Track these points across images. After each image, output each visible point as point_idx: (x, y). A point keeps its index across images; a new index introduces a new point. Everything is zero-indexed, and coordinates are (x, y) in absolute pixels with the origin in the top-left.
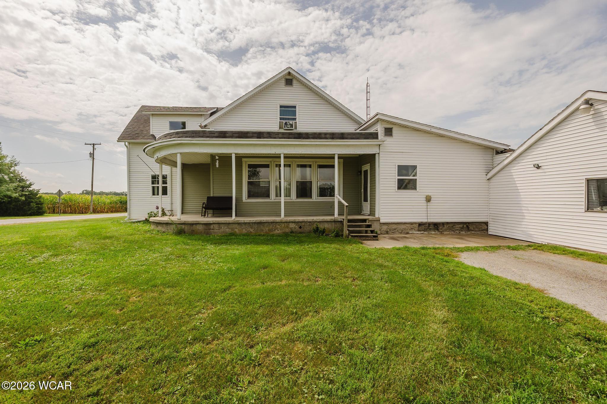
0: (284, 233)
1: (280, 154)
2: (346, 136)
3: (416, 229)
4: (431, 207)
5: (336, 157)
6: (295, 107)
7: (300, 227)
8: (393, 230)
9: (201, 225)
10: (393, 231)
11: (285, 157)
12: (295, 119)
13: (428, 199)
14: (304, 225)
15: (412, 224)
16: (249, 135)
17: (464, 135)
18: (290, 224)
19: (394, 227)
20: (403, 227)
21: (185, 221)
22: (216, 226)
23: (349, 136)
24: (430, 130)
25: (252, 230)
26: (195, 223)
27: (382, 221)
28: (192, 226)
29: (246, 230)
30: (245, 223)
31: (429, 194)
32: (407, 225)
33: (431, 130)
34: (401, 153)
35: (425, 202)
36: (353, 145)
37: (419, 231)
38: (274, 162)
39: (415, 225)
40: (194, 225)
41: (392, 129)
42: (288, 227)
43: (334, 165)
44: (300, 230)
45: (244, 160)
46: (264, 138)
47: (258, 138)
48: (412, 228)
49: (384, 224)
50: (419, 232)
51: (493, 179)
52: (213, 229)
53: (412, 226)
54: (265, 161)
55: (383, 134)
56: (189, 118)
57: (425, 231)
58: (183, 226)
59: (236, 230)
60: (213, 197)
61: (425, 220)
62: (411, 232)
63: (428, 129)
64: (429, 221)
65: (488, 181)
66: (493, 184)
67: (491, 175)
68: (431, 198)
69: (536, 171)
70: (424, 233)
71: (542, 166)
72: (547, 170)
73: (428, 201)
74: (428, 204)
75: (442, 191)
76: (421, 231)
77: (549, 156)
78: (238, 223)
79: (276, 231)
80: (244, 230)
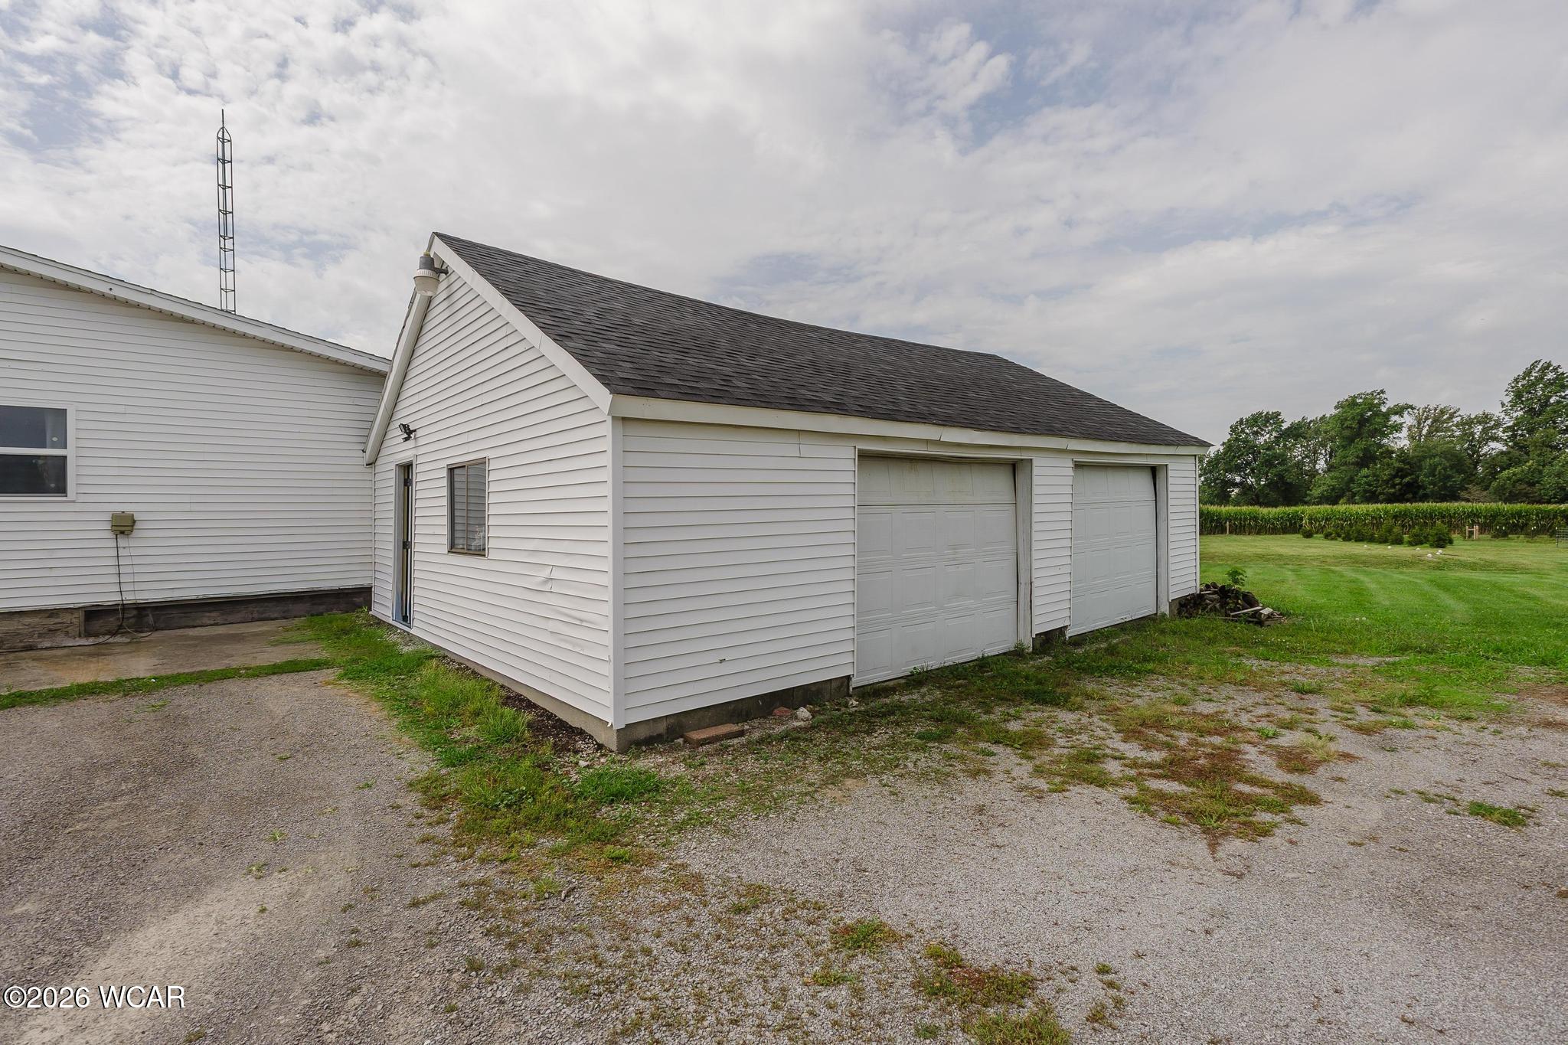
3: (75, 629)
4: (135, 552)
13: (123, 526)
15: (50, 613)
24: (109, 292)
31: (128, 508)
32: (28, 620)
33: (113, 292)
35: (110, 535)
37: (89, 635)
39: (66, 619)
48: (53, 627)
50: (90, 641)
51: (378, 462)
53: (52, 621)
57: (113, 634)
61: (110, 598)
62: (47, 644)
63: (102, 288)
64: (130, 598)
65: (369, 470)
66: (378, 477)
67: (368, 450)
68: (134, 522)
69: (411, 444)
70: (111, 640)
71: (415, 431)
72: (421, 442)
73: (122, 533)
74: (122, 542)
75: (186, 499)
76: (97, 635)
77: (421, 403)
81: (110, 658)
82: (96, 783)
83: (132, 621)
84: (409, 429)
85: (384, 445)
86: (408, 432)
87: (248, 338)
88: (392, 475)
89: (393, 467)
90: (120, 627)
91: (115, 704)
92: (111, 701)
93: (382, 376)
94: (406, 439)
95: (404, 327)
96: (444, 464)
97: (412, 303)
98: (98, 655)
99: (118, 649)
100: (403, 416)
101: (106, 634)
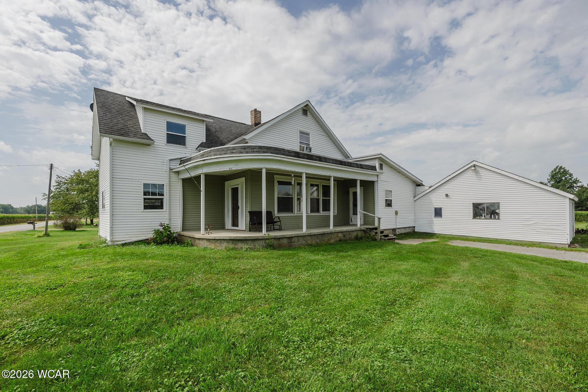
0: (335, 241)
6: (309, 134)
7: (344, 236)
9: (286, 239)
12: (309, 145)
13: (396, 213)
14: (346, 234)
16: (314, 158)
17: (410, 173)
18: (339, 234)
21: (275, 236)
23: (364, 167)
25: (318, 241)
26: (282, 237)
28: (279, 240)
31: (397, 210)
33: (399, 168)
34: (386, 182)
35: (395, 215)
40: (281, 240)
41: (382, 165)
43: (330, 186)
44: (344, 238)
45: (275, 176)
51: (417, 200)
52: (294, 242)
54: (287, 179)
55: (379, 168)
56: (190, 122)
61: (395, 227)
77: (452, 190)
78: (310, 236)
79: (332, 240)
80: (314, 241)
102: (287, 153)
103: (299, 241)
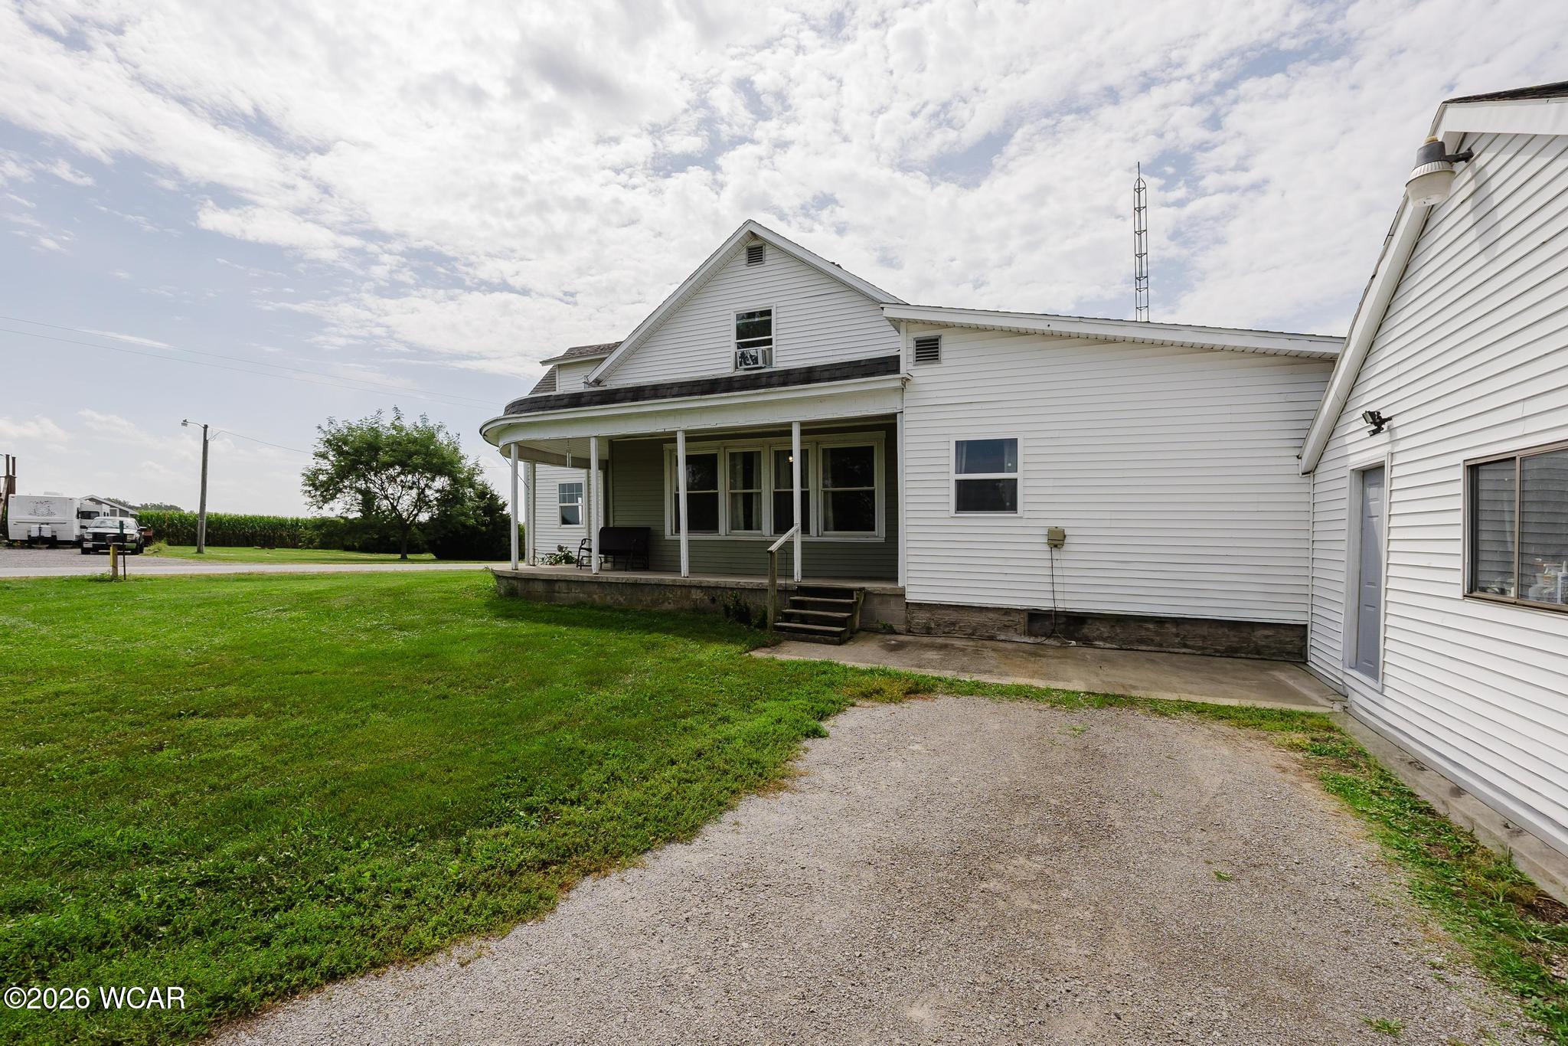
1: (675, 433)
2: (817, 375)
3: (1021, 628)
4: (1065, 564)
5: (796, 431)
6: (768, 313)
7: (713, 600)
8: (946, 626)
9: (541, 584)
10: (947, 630)
11: (688, 440)
12: (769, 342)
13: (1057, 540)
14: (720, 596)
15: (1007, 611)
19: (953, 616)
20: (976, 619)
22: (563, 586)
23: (826, 375)
24: (1048, 328)
25: (621, 599)
27: (910, 597)
29: (612, 598)
30: (610, 584)
31: (1060, 524)
32: (991, 615)
33: (1051, 328)
34: (968, 407)
35: (1047, 548)
36: (830, 396)
37: (1030, 633)
38: (725, 448)
39: (1017, 618)
41: (937, 340)
42: (688, 597)
43: (791, 450)
44: (712, 606)
45: (666, 446)
46: (644, 399)
47: (633, 400)
48: (1006, 623)
49: (920, 606)
50: (1031, 640)
51: (1319, 469)
52: (558, 592)
53: (1006, 618)
54: (709, 448)
55: (912, 359)
57: (1049, 637)
58: (515, 583)
59: (595, 596)
60: (614, 528)
61: (1046, 605)
62: (1003, 637)
63: (1041, 326)
64: (1060, 606)
65: (1306, 480)
66: (1317, 489)
67: (1306, 456)
68: (1065, 536)
69: (1382, 437)
70: (1046, 642)
71: (1390, 419)
72: (1400, 434)
73: (1056, 546)
74: (1056, 554)
75: (1107, 516)
76: (1036, 636)
77: (1401, 378)
78: (600, 584)
79: (666, 604)
80: (609, 598)
81: (1044, 660)
82: (1016, 822)
83: (1062, 626)
84: (1379, 418)
85: (1331, 446)
86: (1378, 422)
87: (1166, 346)
88: (1346, 483)
89: (1347, 473)
90: (1053, 631)
91: (1043, 715)
92: (1040, 711)
93: (1330, 362)
94: (1375, 432)
95: (1374, 276)
96: (1459, 459)
97: (1391, 235)
98: (1034, 654)
99: (1051, 652)
100: (1369, 398)
101: (1042, 636)
102: (553, 403)
103: (569, 591)
